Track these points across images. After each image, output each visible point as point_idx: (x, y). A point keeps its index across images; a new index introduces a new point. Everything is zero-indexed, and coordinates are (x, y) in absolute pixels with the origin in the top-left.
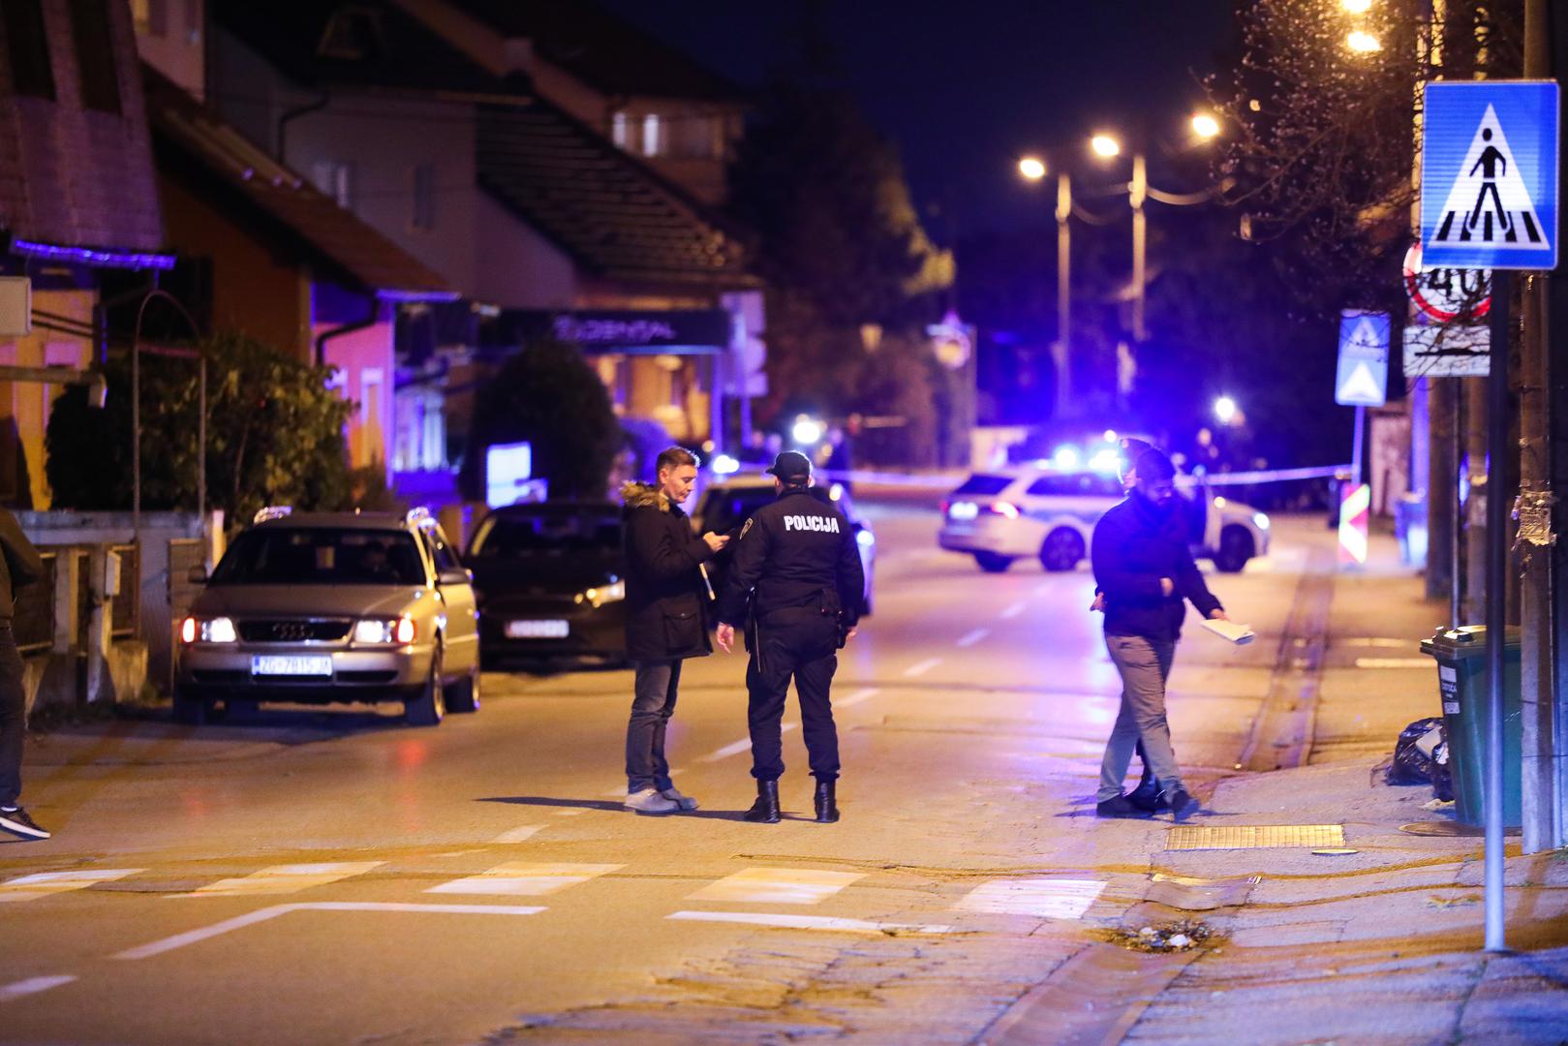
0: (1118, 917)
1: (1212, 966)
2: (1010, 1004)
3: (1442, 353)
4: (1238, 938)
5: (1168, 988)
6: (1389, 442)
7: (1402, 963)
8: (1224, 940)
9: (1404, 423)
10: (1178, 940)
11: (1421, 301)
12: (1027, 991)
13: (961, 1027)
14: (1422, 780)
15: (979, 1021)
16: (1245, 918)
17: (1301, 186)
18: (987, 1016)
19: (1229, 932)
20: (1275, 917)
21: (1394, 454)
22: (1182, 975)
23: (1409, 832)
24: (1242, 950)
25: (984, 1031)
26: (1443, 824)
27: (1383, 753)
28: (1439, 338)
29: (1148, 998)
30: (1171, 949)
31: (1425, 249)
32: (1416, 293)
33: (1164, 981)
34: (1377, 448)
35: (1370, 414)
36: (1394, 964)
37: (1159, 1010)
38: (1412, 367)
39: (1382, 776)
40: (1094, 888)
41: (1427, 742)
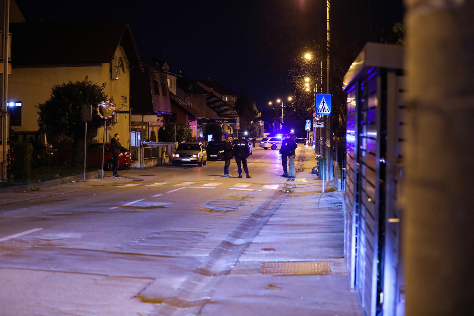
0: (281, 189)
1: (292, 195)
2: (269, 199)
3: (317, 125)
4: (294, 191)
5: (287, 197)
6: (311, 135)
7: (313, 194)
8: (293, 192)
9: (313, 133)
10: (288, 192)
11: (315, 119)
12: (271, 197)
13: (263, 202)
14: (315, 173)
15: (265, 201)
16: (295, 189)
17: (302, 105)
18: (266, 200)
19: (293, 191)
20: (299, 189)
21: (311, 136)
22: (288, 196)
23: (314, 179)
24: (295, 193)
25: (266, 202)
26: (317, 178)
27: (311, 170)
28: (317, 123)
29: (284, 198)
30: (287, 193)
31: (316, 113)
32: (315, 118)
33: (286, 196)
34: (310, 136)
35: (309, 132)
36: (312, 194)
37: (286, 199)
38: (314, 126)
39: (311, 173)
40: (278, 186)
41: (316, 169)
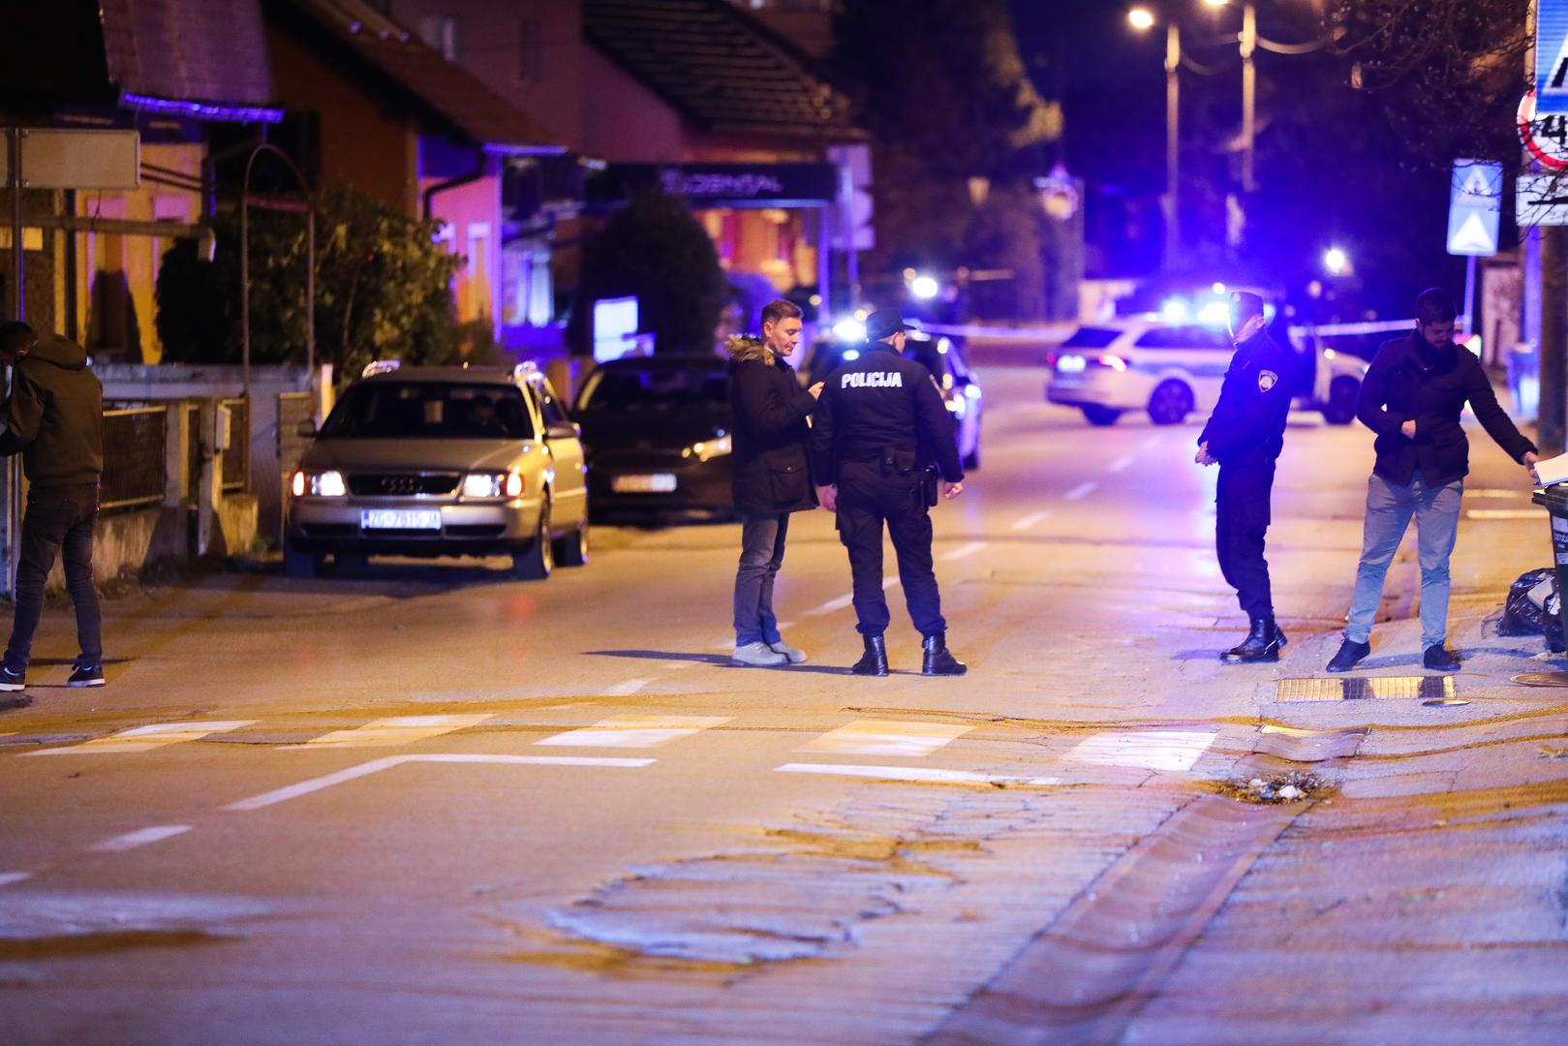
0: (1229, 770)
1: (1323, 817)
2: (1119, 856)
3: (1555, 201)
4: (1348, 789)
5: (1278, 838)
6: (1501, 292)
7: (1513, 812)
8: (1334, 792)
9: (1516, 273)
10: (1288, 792)
11: (1535, 149)
12: (1136, 842)
13: (1071, 878)
14: (1534, 630)
15: (1088, 872)
16: (1355, 770)
17: (1414, 35)
18: (1097, 867)
19: (1339, 783)
20: (1385, 768)
21: (1505, 305)
22: (1292, 826)
23: (1520, 684)
24: (1351, 801)
25: (1093, 882)
26: (1555, 675)
27: (1495, 604)
28: (1553, 187)
29: (1258, 848)
30: (1280, 800)
31: (1539, 96)
32: (1529, 140)
33: (1273, 832)
34: (1488, 298)
35: (1482, 264)
36: (1505, 814)
37: (1269, 861)
38: (1526, 214)
39: (1493, 626)
40: (1205, 739)
41: (1539, 593)
